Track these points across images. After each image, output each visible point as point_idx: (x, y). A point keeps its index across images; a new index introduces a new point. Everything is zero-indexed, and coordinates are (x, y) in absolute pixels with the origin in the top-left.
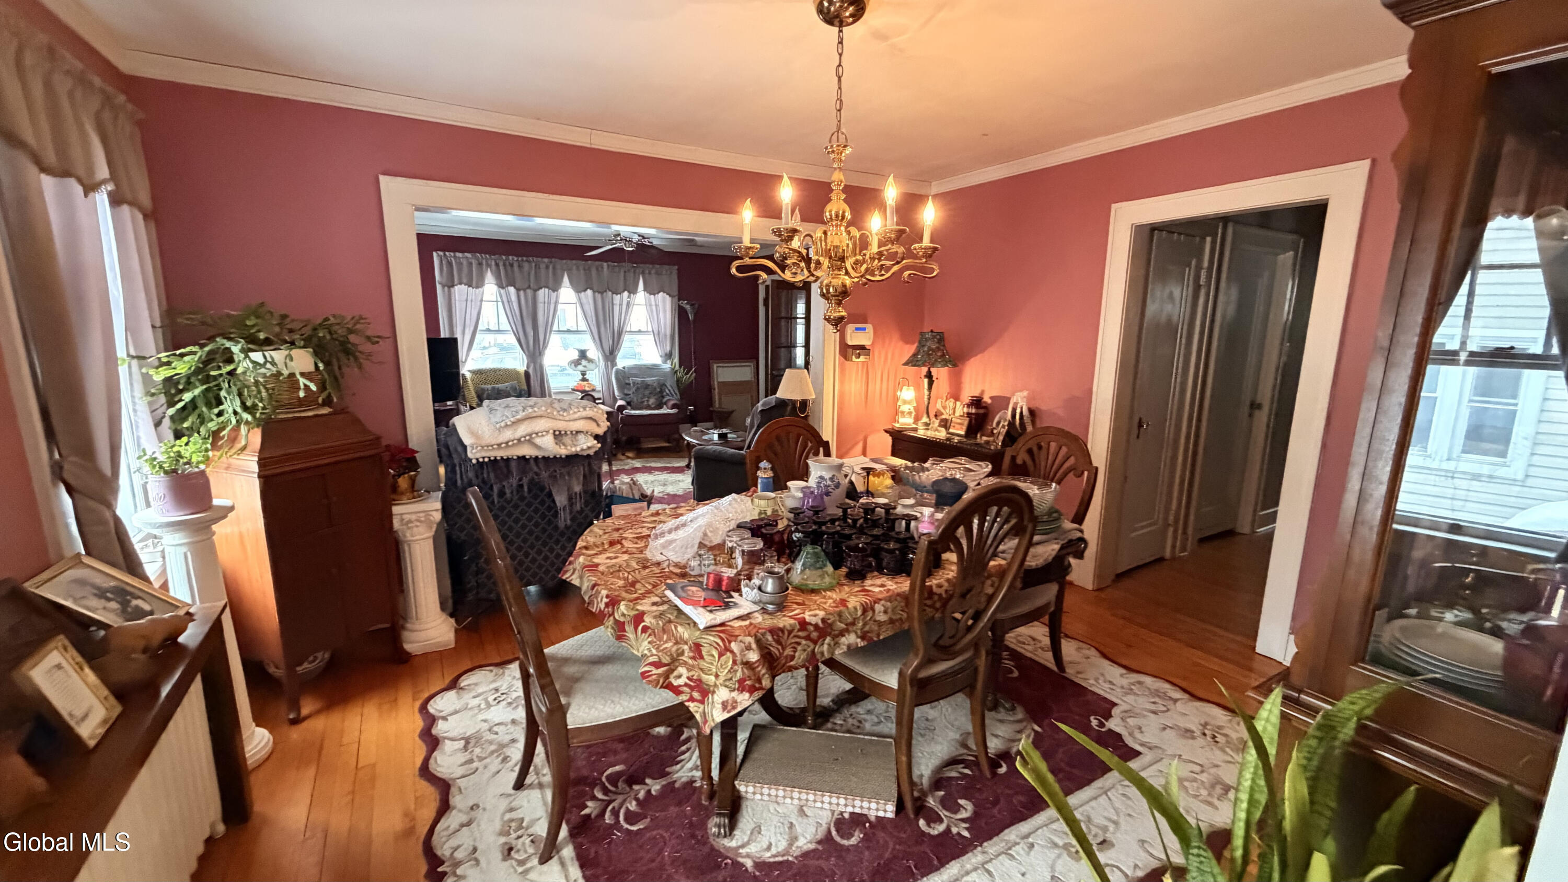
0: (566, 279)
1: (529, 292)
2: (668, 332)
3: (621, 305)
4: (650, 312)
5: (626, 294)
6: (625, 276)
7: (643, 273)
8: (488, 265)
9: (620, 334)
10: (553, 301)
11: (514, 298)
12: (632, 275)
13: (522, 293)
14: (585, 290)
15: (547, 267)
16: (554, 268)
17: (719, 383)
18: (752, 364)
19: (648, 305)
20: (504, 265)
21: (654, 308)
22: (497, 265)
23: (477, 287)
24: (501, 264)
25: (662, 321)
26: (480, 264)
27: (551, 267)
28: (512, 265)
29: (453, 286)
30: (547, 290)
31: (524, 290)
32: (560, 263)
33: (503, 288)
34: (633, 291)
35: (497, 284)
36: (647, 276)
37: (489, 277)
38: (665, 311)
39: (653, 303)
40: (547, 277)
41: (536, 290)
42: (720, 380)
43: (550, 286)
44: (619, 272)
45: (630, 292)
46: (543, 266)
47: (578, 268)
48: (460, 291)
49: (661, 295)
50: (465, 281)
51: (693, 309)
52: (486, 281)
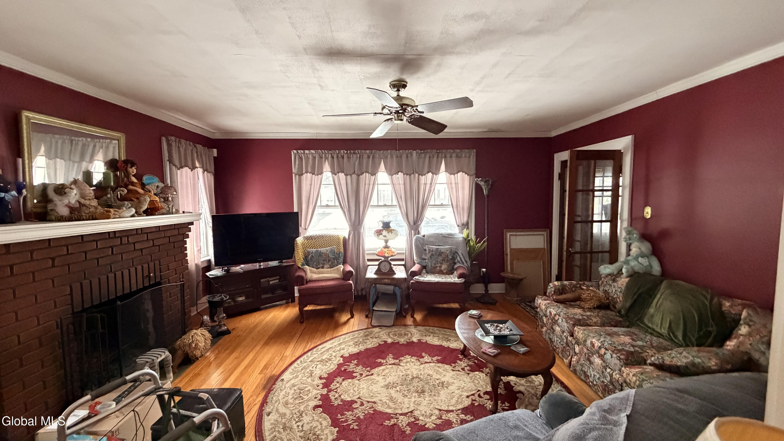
0: (382, 165)
1: (354, 176)
2: (466, 205)
3: (425, 184)
4: (450, 189)
5: (430, 175)
6: (429, 160)
7: (445, 157)
8: (326, 158)
9: (423, 207)
10: (372, 183)
11: (343, 182)
12: (435, 158)
13: (349, 177)
14: (397, 173)
15: (369, 157)
16: (373, 157)
17: (511, 250)
18: (545, 233)
19: (449, 184)
20: (337, 157)
21: (454, 185)
22: (333, 157)
23: (318, 175)
24: (335, 156)
25: (460, 196)
26: (321, 158)
27: (371, 157)
28: (343, 157)
29: (302, 174)
30: (367, 174)
31: (351, 175)
32: (378, 153)
33: (335, 174)
34: (436, 172)
35: (331, 172)
36: (448, 159)
37: (327, 167)
38: (463, 188)
39: (453, 182)
40: (368, 164)
41: (359, 176)
42: (514, 246)
43: (370, 171)
44: (425, 158)
45: (433, 174)
46: (365, 156)
47: (392, 157)
48: (307, 177)
49: (460, 174)
50: (309, 170)
51: (488, 185)
52: (324, 170)
